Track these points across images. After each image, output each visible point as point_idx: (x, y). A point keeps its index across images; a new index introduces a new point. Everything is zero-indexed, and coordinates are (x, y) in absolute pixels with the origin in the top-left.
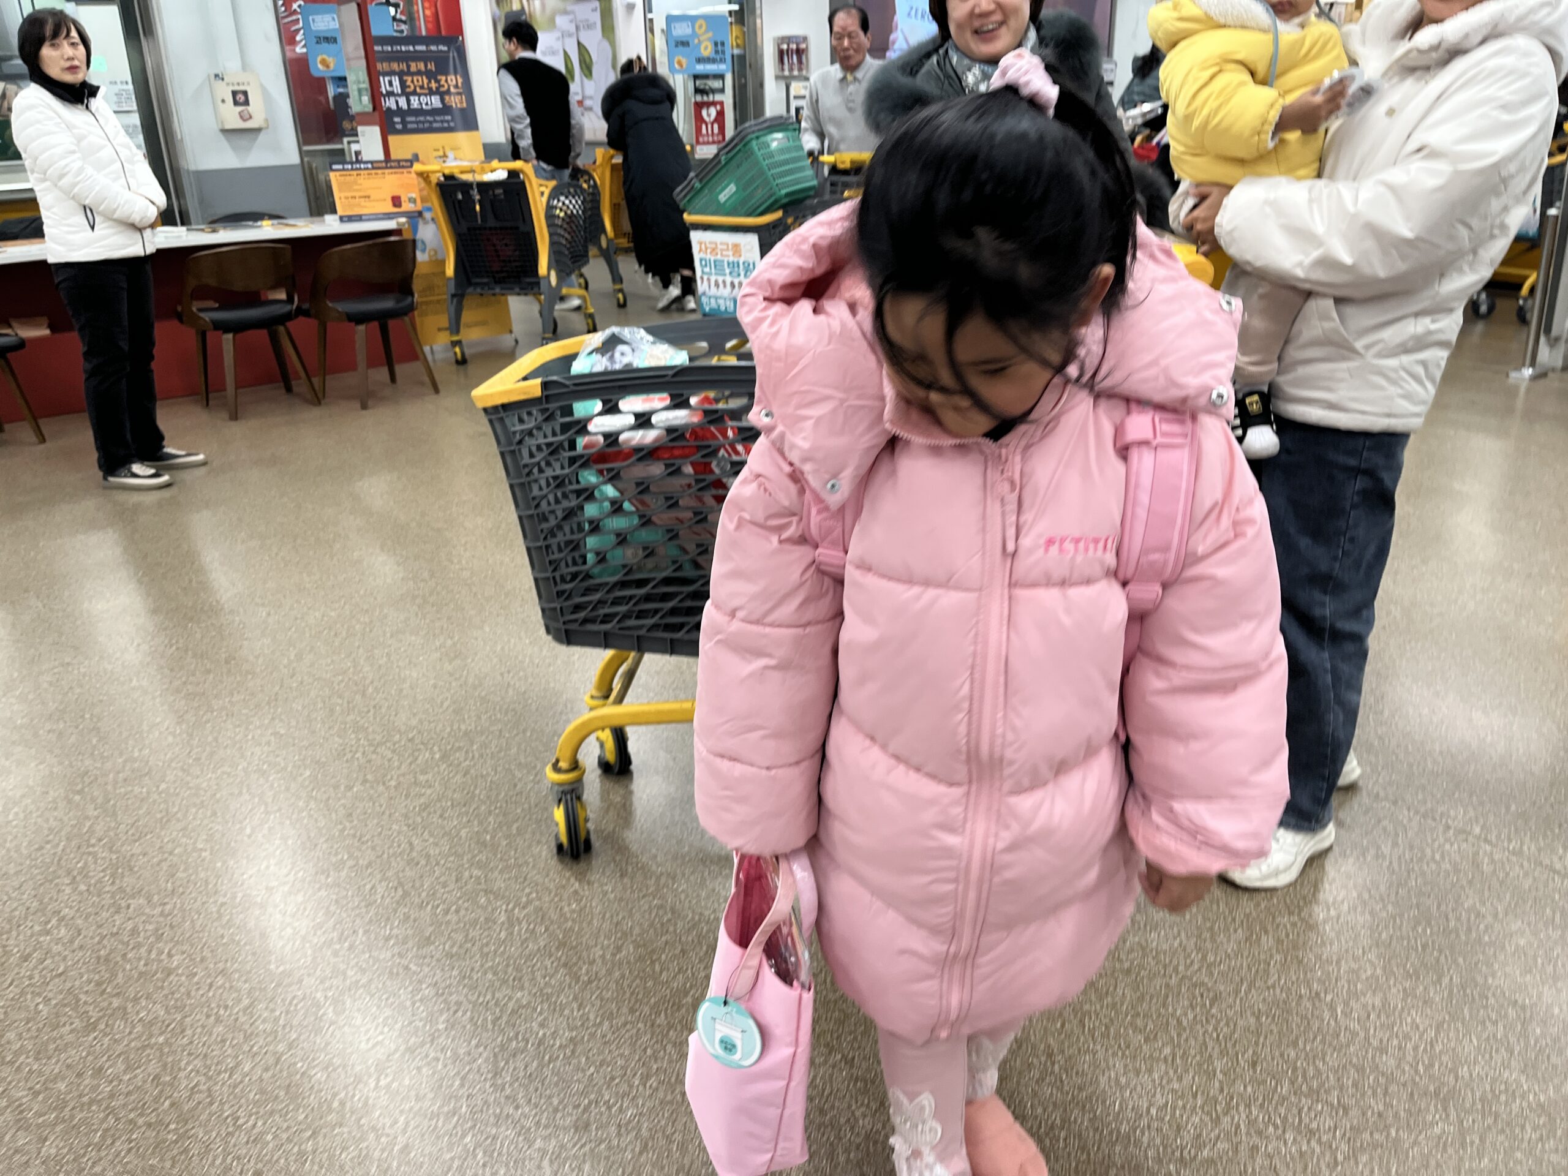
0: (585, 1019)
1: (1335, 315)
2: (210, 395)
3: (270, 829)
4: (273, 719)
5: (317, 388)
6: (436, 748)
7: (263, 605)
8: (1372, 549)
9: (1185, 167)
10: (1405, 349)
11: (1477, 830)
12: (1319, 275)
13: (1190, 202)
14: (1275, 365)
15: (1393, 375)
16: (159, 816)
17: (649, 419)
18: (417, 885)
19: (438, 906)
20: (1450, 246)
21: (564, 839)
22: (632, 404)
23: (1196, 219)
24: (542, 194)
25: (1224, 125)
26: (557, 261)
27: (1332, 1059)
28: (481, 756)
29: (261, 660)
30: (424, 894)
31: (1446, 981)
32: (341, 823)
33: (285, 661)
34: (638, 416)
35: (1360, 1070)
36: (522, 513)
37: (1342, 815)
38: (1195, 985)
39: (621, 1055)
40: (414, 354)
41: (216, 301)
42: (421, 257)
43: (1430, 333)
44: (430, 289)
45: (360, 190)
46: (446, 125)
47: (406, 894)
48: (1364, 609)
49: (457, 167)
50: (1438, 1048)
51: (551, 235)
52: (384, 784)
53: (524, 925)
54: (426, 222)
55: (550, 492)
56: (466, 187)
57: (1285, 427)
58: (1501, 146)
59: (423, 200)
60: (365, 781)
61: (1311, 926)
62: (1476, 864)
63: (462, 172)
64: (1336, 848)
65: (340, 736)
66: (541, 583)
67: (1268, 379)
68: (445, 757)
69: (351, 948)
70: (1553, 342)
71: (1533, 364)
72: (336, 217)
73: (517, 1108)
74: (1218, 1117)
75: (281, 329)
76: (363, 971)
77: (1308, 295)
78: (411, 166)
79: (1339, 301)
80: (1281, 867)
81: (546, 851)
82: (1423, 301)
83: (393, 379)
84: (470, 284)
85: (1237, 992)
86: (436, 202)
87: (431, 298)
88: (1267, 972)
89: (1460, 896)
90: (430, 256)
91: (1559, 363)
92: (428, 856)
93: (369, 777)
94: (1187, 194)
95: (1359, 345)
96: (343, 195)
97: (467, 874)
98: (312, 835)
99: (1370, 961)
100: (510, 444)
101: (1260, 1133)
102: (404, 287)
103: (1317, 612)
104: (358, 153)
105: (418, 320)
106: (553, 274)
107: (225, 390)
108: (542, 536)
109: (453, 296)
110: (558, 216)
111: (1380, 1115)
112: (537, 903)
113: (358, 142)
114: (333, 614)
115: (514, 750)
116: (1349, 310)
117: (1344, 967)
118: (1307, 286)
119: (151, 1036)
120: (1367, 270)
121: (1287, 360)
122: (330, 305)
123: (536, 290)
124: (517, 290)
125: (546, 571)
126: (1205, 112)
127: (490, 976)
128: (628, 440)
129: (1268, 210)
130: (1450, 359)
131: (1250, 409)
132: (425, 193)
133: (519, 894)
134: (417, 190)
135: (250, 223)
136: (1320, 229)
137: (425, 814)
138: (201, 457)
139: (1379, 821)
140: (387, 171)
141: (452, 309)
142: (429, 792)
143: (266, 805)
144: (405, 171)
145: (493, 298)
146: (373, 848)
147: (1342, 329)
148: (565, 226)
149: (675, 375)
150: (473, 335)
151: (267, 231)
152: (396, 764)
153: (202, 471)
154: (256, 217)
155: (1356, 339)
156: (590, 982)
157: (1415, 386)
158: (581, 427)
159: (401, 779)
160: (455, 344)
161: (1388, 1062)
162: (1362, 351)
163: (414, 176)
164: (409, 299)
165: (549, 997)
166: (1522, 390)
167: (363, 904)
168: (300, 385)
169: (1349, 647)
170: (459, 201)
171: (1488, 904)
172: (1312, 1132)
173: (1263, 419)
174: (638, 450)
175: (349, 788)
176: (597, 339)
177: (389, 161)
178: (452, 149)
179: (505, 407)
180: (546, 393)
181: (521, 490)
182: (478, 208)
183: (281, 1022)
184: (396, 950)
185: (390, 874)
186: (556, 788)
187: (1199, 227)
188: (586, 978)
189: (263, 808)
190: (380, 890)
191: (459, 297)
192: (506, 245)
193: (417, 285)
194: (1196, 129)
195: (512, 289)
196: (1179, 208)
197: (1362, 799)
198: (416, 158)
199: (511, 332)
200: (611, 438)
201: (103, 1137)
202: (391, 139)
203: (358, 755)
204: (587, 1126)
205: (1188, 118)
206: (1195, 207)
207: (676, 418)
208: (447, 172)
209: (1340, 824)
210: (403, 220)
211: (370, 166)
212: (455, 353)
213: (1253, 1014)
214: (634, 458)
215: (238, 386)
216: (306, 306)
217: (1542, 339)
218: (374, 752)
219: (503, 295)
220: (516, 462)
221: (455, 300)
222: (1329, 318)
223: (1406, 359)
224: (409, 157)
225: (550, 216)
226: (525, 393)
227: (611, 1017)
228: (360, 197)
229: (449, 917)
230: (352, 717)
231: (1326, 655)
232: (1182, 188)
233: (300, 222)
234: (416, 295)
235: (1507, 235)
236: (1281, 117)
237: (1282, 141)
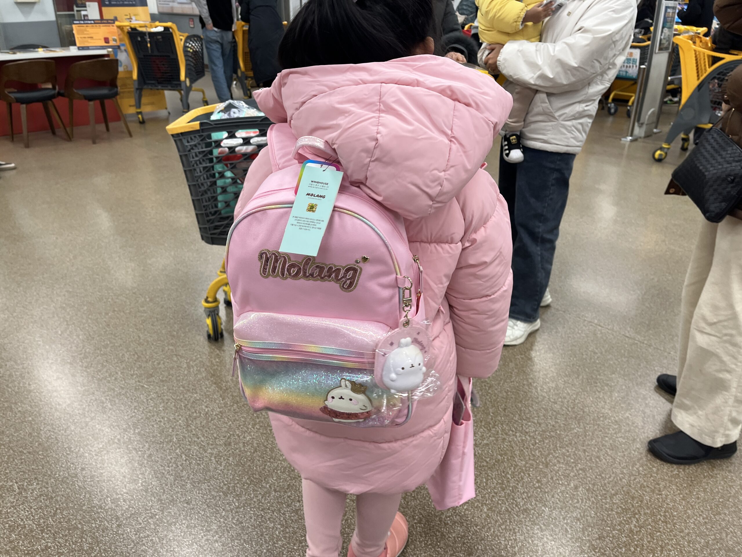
0: (226, 404)
1: (547, 101)
2: (15, 136)
3: (70, 332)
4: (65, 285)
5: (69, 132)
6: (147, 297)
7: (54, 234)
8: (559, 204)
9: (484, 36)
10: (575, 117)
11: (596, 321)
12: (539, 82)
13: (487, 52)
14: (523, 123)
15: (569, 128)
16: (15, 327)
17: (249, 141)
18: (144, 353)
19: (155, 361)
20: (592, 71)
21: (211, 332)
22: (241, 134)
23: (489, 59)
24: (181, 40)
25: (502, 17)
26: (190, 74)
27: (536, 406)
28: (169, 299)
29: (56, 259)
30: (147, 357)
31: (581, 377)
32: (105, 328)
33: (68, 260)
34: (244, 139)
35: (546, 410)
36: (190, 184)
37: (543, 317)
38: (482, 382)
39: (243, 417)
40: (118, 116)
41: (15, 89)
42: (121, 69)
43: (585, 111)
44: (124, 85)
45: (88, 34)
46: (131, 3)
47: (139, 357)
48: (555, 230)
49: (137, 24)
50: (577, 401)
51: (186, 60)
52: (123, 312)
53: (195, 368)
54: (122, 52)
55: (204, 173)
56: (142, 34)
57: (526, 150)
58: (613, 28)
59: (121, 40)
60: (114, 311)
61: (530, 359)
62: (595, 334)
63: (141, 27)
64: (540, 329)
65: (99, 292)
66: (199, 216)
67: (520, 129)
68: (151, 300)
69: (116, 379)
70: (641, 125)
71: (631, 135)
72: (76, 47)
73: (198, 438)
74: (490, 429)
75: (50, 102)
76: (123, 388)
77: (537, 91)
78: (114, 23)
79: (549, 95)
80: (519, 336)
81: (203, 340)
82: (580, 96)
83: (108, 129)
84: (145, 83)
85: (499, 384)
86: (127, 41)
87: (125, 90)
88: (511, 377)
89: (588, 346)
90: (124, 69)
91: (643, 135)
92: (148, 342)
93: (116, 309)
94: (485, 48)
95: (557, 115)
96: (79, 36)
97: (167, 348)
98: (91, 334)
99: (551, 371)
100: (185, 151)
101: (506, 434)
102: (113, 83)
103: (537, 230)
104: (84, 16)
105: (119, 101)
106: (188, 80)
107: (22, 133)
108: (200, 194)
109: (137, 89)
110: (189, 52)
111: (553, 426)
112: (201, 359)
113: (86, 10)
114: (89, 238)
115: (184, 297)
116: (552, 99)
117: (541, 373)
118: (535, 87)
119: (25, 417)
120: (559, 81)
121: (528, 121)
122: (75, 91)
123: (179, 88)
124: (170, 88)
125: (202, 210)
126: (495, 10)
127: (181, 389)
128: (239, 151)
129: (519, 54)
130: (593, 123)
131: (512, 141)
132: (121, 36)
133: (192, 356)
134: (117, 35)
135: (32, 50)
136: (540, 62)
137: (144, 324)
138: (13, 165)
139: (558, 319)
140: (101, 25)
141: (137, 95)
142: (145, 315)
143: (67, 321)
144: (111, 25)
145: (157, 91)
146: (121, 339)
147: (549, 107)
148: (193, 56)
149: (261, 121)
150: (146, 109)
151: (41, 53)
152: (128, 303)
153: (14, 172)
154: (33, 47)
155: (555, 112)
156: (227, 389)
157: (578, 134)
158: (218, 143)
159: (132, 310)
160: (139, 113)
161: (557, 407)
162: (557, 118)
163: (115, 28)
164: (116, 89)
165: (209, 396)
166: (627, 146)
167: (120, 361)
168: (60, 131)
169: (548, 246)
170: (139, 41)
171: (599, 349)
172: (527, 433)
173: (517, 146)
174: (244, 155)
175: (107, 314)
176: (222, 105)
177: (102, 21)
178: (135, 15)
179: (182, 134)
180: (202, 128)
181: (189, 173)
182: (149, 45)
183: (87, 410)
184: (137, 380)
185: (130, 349)
186: (207, 310)
187: (490, 62)
188: (225, 388)
189: (65, 323)
190: (127, 356)
191: (140, 90)
192: (163, 65)
193: (119, 83)
194: (491, 18)
195: (167, 87)
196: (482, 55)
197: (552, 310)
198: (116, 19)
199: (166, 108)
200: (232, 149)
201: (8, 459)
202: (104, 9)
203: (110, 300)
204: (230, 444)
205: (487, 13)
206: (489, 54)
207: (262, 140)
208: (133, 26)
209: (542, 320)
210: (110, 50)
211: (93, 22)
212: (139, 118)
213: (505, 392)
214: (243, 159)
215: (29, 131)
216: (62, 91)
217: (636, 124)
218: (117, 299)
219: (162, 89)
220: (188, 160)
221: (138, 92)
222: (545, 102)
223: (575, 122)
224: (112, 18)
225: (185, 51)
226: (192, 128)
227: (237, 403)
228: (89, 37)
229: (160, 366)
230: (104, 284)
231: (539, 248)
232: (483, 46)
233: (58, 50)
234: (119, 88)
235: (615, 68)
236: (526, 15)
237: (526, 26)
